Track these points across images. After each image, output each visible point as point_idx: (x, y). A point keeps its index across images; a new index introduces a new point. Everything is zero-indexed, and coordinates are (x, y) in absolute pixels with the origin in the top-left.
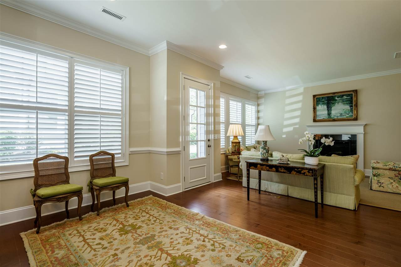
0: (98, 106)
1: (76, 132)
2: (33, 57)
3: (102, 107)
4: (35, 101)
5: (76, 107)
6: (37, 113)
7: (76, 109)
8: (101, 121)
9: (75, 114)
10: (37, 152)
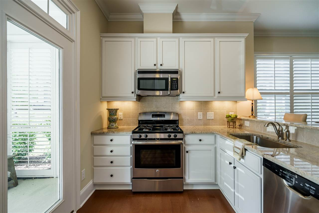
0: (310, 88)
1: (295, 108)
2: (272, 62)
3: (313, 88)
4: (274, 89)
5: (295, 90)
6: (275, 96)
7: (294, 92)
8: (312, 99)
9: (294, 95)
10: (275, 117)
